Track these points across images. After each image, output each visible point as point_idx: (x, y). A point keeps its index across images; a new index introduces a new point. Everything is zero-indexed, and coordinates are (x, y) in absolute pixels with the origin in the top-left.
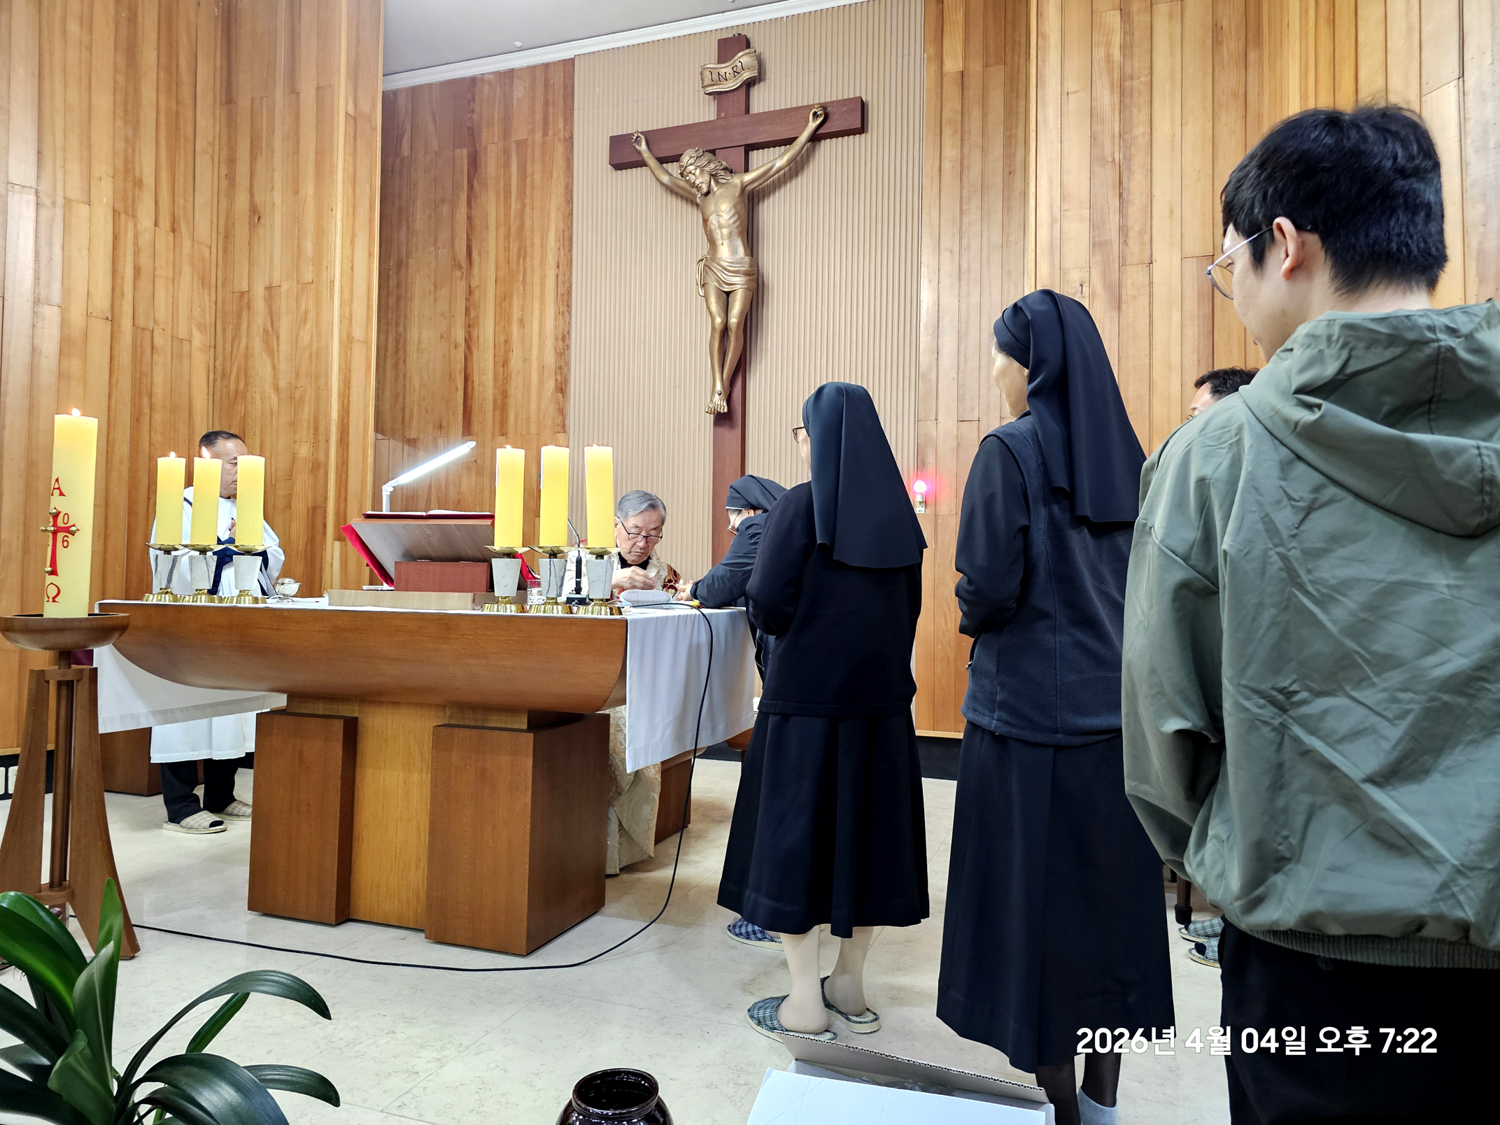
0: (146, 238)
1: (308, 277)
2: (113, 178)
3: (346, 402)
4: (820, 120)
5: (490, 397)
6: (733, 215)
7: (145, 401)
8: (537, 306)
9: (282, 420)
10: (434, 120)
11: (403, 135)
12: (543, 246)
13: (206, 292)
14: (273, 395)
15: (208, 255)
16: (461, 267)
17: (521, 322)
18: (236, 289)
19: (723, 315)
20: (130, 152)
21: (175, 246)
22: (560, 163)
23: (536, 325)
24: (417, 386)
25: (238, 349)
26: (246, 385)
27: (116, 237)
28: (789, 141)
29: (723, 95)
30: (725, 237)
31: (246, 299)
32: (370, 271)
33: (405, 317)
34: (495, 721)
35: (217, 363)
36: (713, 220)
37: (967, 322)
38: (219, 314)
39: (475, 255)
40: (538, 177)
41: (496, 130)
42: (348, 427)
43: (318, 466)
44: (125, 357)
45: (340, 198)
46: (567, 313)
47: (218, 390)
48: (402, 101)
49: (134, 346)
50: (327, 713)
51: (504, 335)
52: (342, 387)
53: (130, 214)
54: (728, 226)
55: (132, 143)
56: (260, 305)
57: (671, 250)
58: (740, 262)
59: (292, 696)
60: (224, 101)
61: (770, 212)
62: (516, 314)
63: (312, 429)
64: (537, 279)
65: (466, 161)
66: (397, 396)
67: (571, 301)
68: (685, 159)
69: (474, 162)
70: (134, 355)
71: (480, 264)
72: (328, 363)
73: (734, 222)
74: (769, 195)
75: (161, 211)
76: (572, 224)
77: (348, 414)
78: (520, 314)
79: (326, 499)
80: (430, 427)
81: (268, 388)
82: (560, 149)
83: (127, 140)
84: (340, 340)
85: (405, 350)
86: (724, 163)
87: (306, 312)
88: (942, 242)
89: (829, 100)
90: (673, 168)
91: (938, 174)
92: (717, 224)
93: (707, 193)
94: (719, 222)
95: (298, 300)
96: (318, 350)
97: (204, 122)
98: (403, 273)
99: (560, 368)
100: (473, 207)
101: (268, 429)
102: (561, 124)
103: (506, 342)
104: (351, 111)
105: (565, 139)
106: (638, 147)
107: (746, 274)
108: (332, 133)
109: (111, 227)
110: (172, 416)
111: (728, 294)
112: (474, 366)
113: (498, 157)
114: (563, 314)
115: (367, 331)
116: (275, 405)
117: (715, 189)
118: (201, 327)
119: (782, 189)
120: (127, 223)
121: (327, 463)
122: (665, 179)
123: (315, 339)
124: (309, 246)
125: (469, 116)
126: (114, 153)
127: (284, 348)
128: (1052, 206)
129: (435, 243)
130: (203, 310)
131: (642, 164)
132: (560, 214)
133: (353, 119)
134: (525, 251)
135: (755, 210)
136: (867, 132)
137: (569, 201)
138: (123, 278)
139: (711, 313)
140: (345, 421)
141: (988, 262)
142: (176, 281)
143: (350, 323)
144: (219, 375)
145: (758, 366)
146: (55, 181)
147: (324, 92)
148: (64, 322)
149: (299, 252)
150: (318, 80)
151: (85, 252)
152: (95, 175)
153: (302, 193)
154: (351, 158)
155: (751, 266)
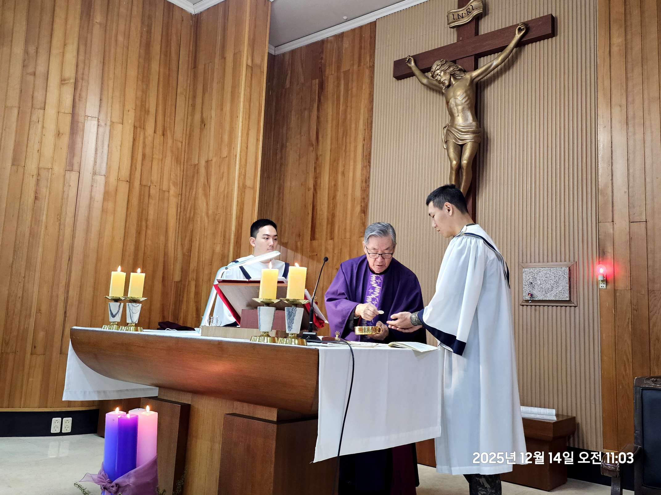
0: (149, 140)
1: (225, 154)
2: (135, 110)
3: (240, 221)
4: (524, 32)
6: (465, 98)
7: (144, 223)
8: (352, 164)
9: (209, 232)
10: (302, 66)
11: (286, 77)
13: (179, 166)
14: (206, 219)
15: (180, 146)
16: (313, 145)
17: (343, 174)
18: (193, 163)
19: (458, 159)
20: (144, 96)
21: (164, 143)
22: (367, 80)
23: (351, 175)
25: (192, 195)
26: (194, 214)
27: (134, 140)
29: (461, 27)
30: (460, 111)
31: (196, 168)
32: (257, 149)
33: (284, 175)
35: (182, 202)
36: (453, 101)
38: (184, 177)
39: (320, 138)
40: (354, 90)
41: (333, 67)
42: (241, 235)
43: (224, 257)
44: (135, 201)
47: (181, 217)
48: (287, 59)
49: (140, 195)
51: (334, 182)
52: (238, 213)
53: (142, 127)
54: (462, 104)
55: (145, 92)
56: (202, 171)
58: (470, 126)
60: (192, 67)
62: (341, 169)
63: (222, 236)
64: (351, 149)
65: (317, 86)
67: (370, 159)
69: (322, 86)
70: (140, 199)
71: (323, 143)
72: (232, 200)
73: (466, 101)
75: (158, 125)
76: (372, 115)
78: (343, 169)
80: (294, 236)
81: (204, 215)
82: (367, 72)
83: (143, 91)
84: (239, 187)
85: (283, 193)
86: (460, 67)
88: (613, 100)
92: (455, 104)
93: (449, 86)
94: (456, 102)
95: (220, 166)
96: (228, 193)
97: (182, 78)
98: (284, 151)
99: (364, 198)
100: (320, 111)
101: (203, 236)
102: (368, 58)
103: (335, 185)
104: (250, 63)
105: (370, 67)
106: (409, 65)
107: (474, 133)
108: (239, 77)
109: (132, 134)
110: (157, 231)
111: (462, 146)
112: (318, 200)
113: (334, 82)
114: (366, 167)
115: (254, 181)
116: (206, 224)
117: (454, 83)
118: (175, 184)
120: (140, 134)
121: (228, 256)
122: (425, 81)
123: (227, 187)
124: (226, 138)
125: (320, 61)
126: (136, 98)
127: (212, 193)
129: (300, 133)
130: (177, 175)
131: (413, 74)
133: (251, 68)
138: (137, 160)
139: (450, 158)
140: (240, 232)
143: (245, 178)
144: (182, 208)
145: (484, 191)
146: (107, 113)
147: (237, 56)
148: (106, 183)
149: (222, 141)
150: (235, 49)
151: (119, 148)
152: (127, 108)
153: (224, 110)
154: (248, 88)
155: (477, 127)
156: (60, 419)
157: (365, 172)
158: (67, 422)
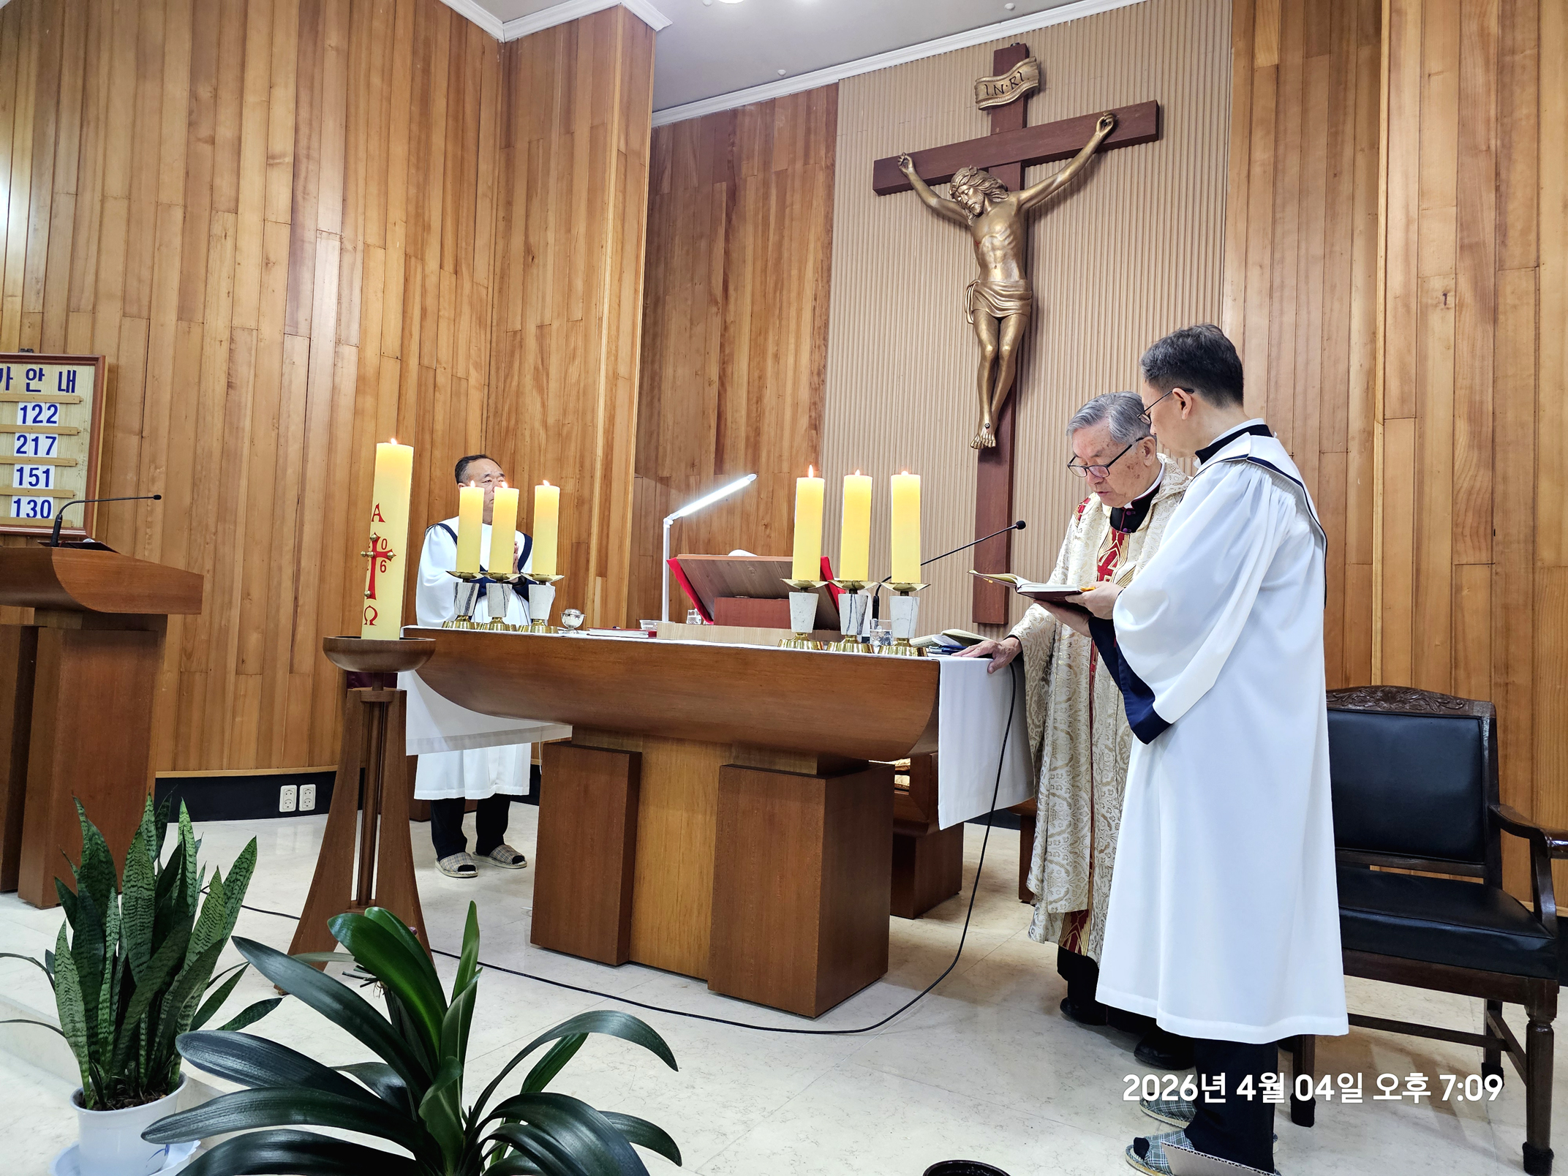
0: (432, 281)
1: (578, 314)
2: (406, 222)
3: (610, 439)
4: (1109, 128)
5: (742, 433)
6: (1008, 236)
7: (427, 437)
8: (792, 340)
9: (550, 456)
10: (695, 156)
11: (663, 172)
12: (801, 278)
13: (483, 332)
14: (541, 432)
15: (485, 296)
16: (717, 303)
17: (776, 357)
18: (510, 328)
19: (994, 343)
20: (421, 195)
21: (458, 288)
22: (820, 191)
23: (791, 360)
24: (671, 423)
25: (510, 387)
26: (517, 422)
27: (406, 280)
28: (1072, 154)
29: (998, 110)
30: (999, 260)
31: (518, 337)
32: (635, 308)
33: (661, 355)
34: (782, 764)
35: (490, 401)
36: (986, 242)
37: (1279, 344)
38: (493, 353)
39: (731, 288)
40: (797, 207)
41: (756, 158)
42: (612, 464)
43: (581, 502)
44: (411, 395)
45: (610, 235)
46: (824, 348)
47: (490, 427)
48: (664, 139)
49: (419, 385)
50: (611, 747)
51: (758, 371)
52: (607, 423)
53: (419, 257)
54: (1003, 248)
55: (422, 188)
56: (531, 343)
57: (936, 275)
58: (1014, 286)
59: (577, 728)
60: (503, 146)
61: (1048, 231)
62: (771, 349)
63: (578, 465)
64: (793, 313)
65: (724, 194)
66: (651, 434)
67: (828, 334)
68: (958, 179)
69: (733, 195)
70: (418, 394)
71: (736, 300)
72: (595, 400)
73: (1010, 244)
74: (1046, 214)
75: (446, 253)
76: (831, 254)
77: (612, 451)
78: (776, 349)
79: (589, 535)
80: (683, 465)
81: (537, 425)
82: (821, 177)
83: (418, 187)
84: (607, 377)
85: (660, 388)
86: (999, 181)
87: (575, 349)
88: (1250, 255)
89: (1118, 107)
90: (944, 190)
91: (1246, 180)
92: (990, 246)
93: (981, 214)
94: (992, 244)
95: (567, 337)
96: (584, 386)
97: (483, 167)
98: (660, 311)
99: (815, 404)
100: (731, 241)
101: (537, 463)
102: (823, 153)
103: (760, 378)
104: (623, 148)
105: (827, 167)
106: (904, 170)
107: (1021, 298)
108: (604, 172)
109: (403, 270)
111: (1000, 320)
112: (728, 404)
113: (757, 189)
114: (819, 347)
115: (631, 366)
116: (544, 442)
117: (989, 209)
118: (477, 366)
119: (1062, 207)
120: (416, 266)
121: (591, 500)
122: (933, 202)
123: (582, 376)
124: (579, 284)
125: (729, 148)
126: (407, 199)
127: (553, 385)
128: (1408, 205)
129: (692, 279)
130: (480, 350)
131: (909, 187)
132: (819, 244)
133: (624, 156)
134: (783, 282)
135: (1030, 230)
136: (1162, 138)
137: (829, 230)
138: (411, 319)
139: (980, 342)
140: (609, 457)
141: (1307, 277)
142: (457, 321)
143: (616, 359)
144: (491, 412)
145: (1030, 397)
146: (356, 227)
147: (598, 131)
148: (361, 361)
149: (570, 290)
150: (592, 119)
151: (380, 294)
152: (391, 220)
153: (574, 231)
154: (621, 194)
155: (1026, 290)
156: (295, 787)
157: (817, 356)
158: (308, 792)
